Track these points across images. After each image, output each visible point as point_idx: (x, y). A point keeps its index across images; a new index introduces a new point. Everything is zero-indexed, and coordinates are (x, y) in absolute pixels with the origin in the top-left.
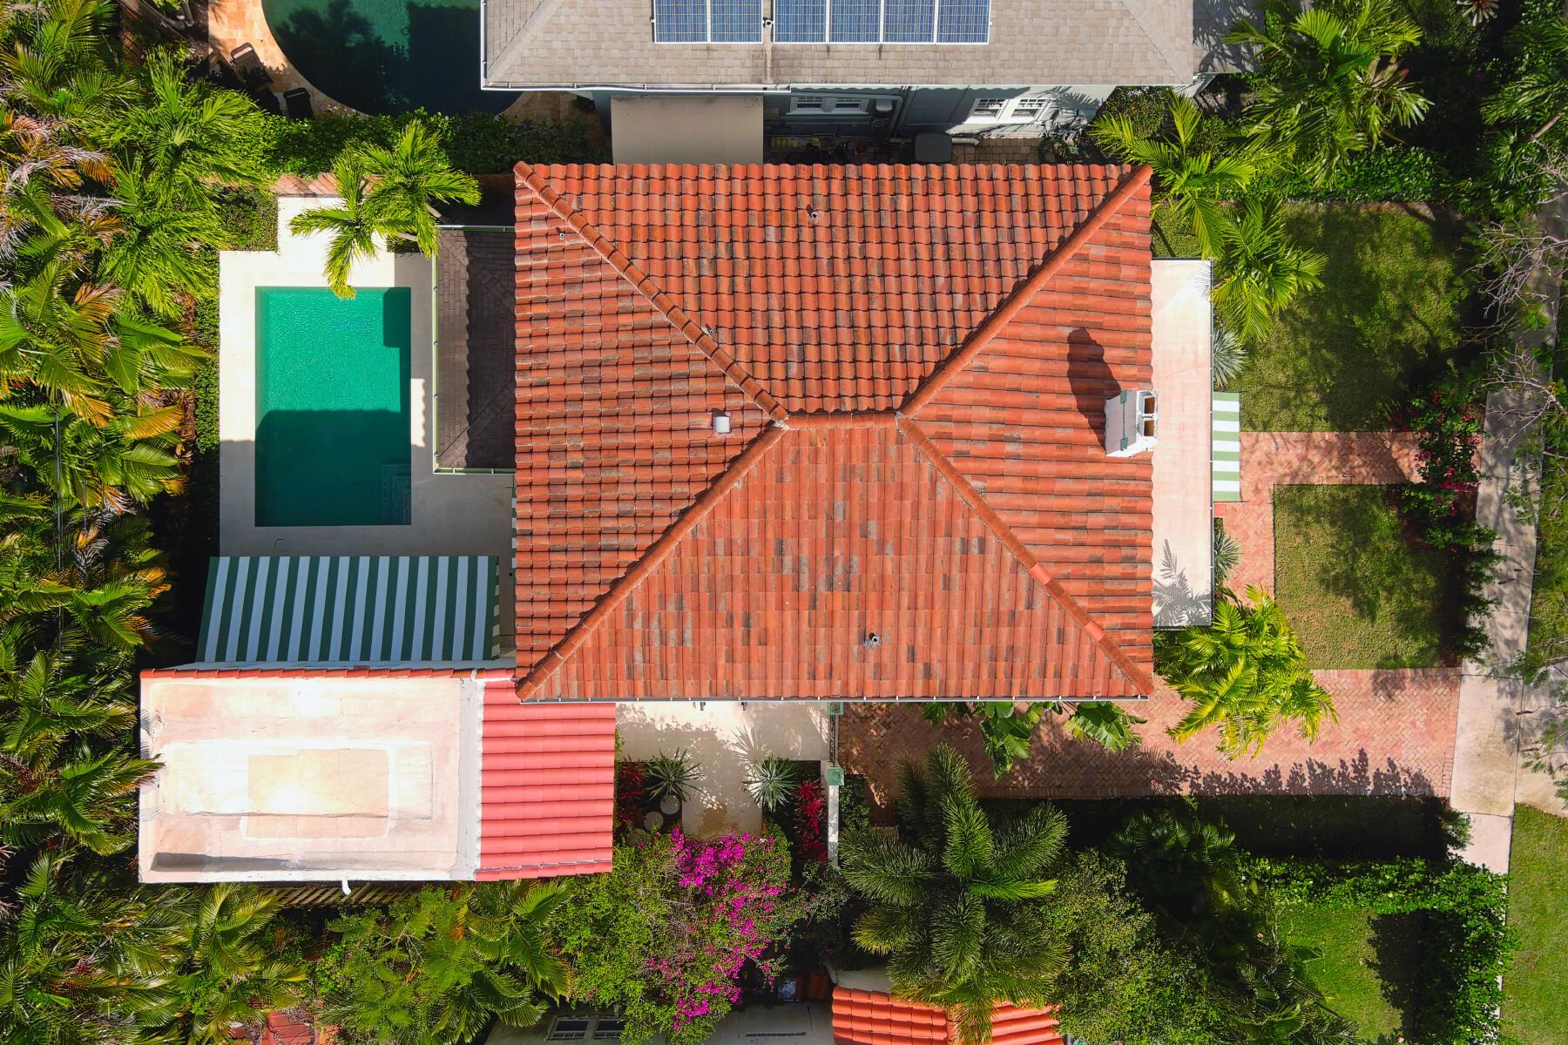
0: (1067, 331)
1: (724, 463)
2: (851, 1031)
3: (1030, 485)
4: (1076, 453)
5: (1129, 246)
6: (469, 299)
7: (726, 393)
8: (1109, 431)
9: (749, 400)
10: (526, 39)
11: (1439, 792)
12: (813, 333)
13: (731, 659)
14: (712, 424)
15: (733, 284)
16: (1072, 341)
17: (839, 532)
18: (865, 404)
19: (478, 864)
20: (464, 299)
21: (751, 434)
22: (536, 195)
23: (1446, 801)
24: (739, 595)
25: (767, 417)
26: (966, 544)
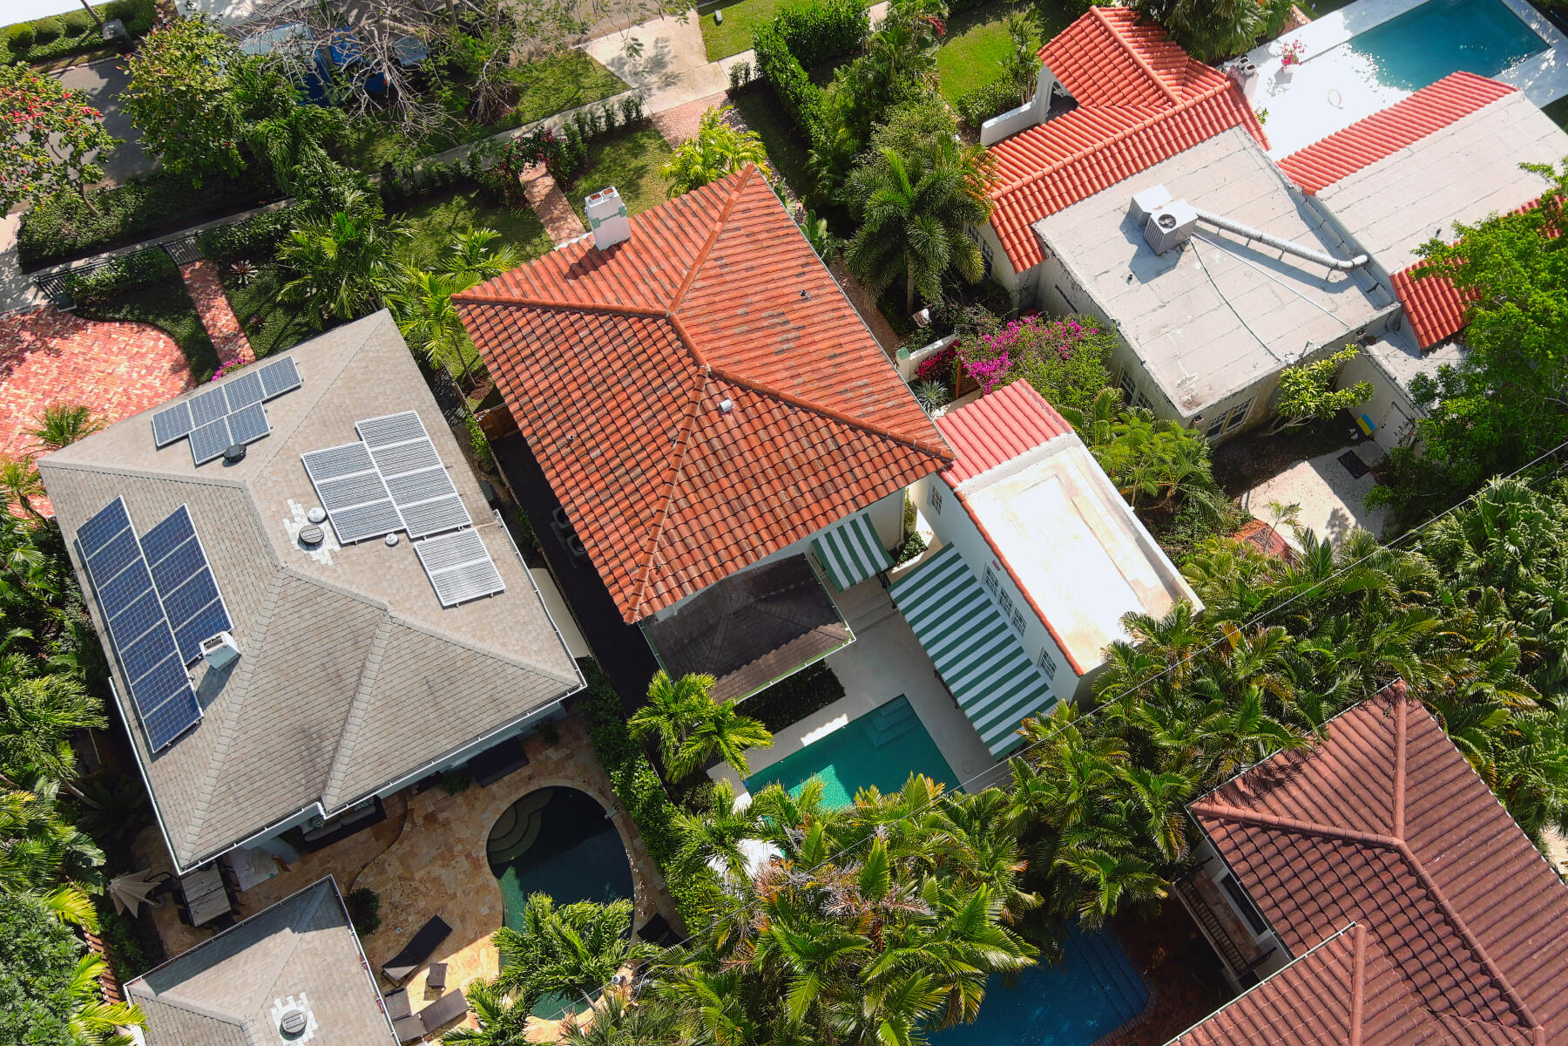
0: (572, 282)
1: (747, 395)
2: (1034, 252)
3: (670, 254)
4: (639, 246)
5: (504, 283)
6: (728, 673)
7: (706, 413)
8: (619, 240)
9: (703, 396)
10: (540, 666)
11: (725, 96)
12: (644, 391)
13: (860, 358)
14: (728, 413)
15: (638, 452)
16: (576, 277)
17: (753, 326)
18: (671, 336)
19: (1064, 435)
20: (731, 677)
21: (723, 386)
22: (641, 599)
23: (727, 92)
24: (822, 365)
25: (708, 380)
26: (721, 267)
